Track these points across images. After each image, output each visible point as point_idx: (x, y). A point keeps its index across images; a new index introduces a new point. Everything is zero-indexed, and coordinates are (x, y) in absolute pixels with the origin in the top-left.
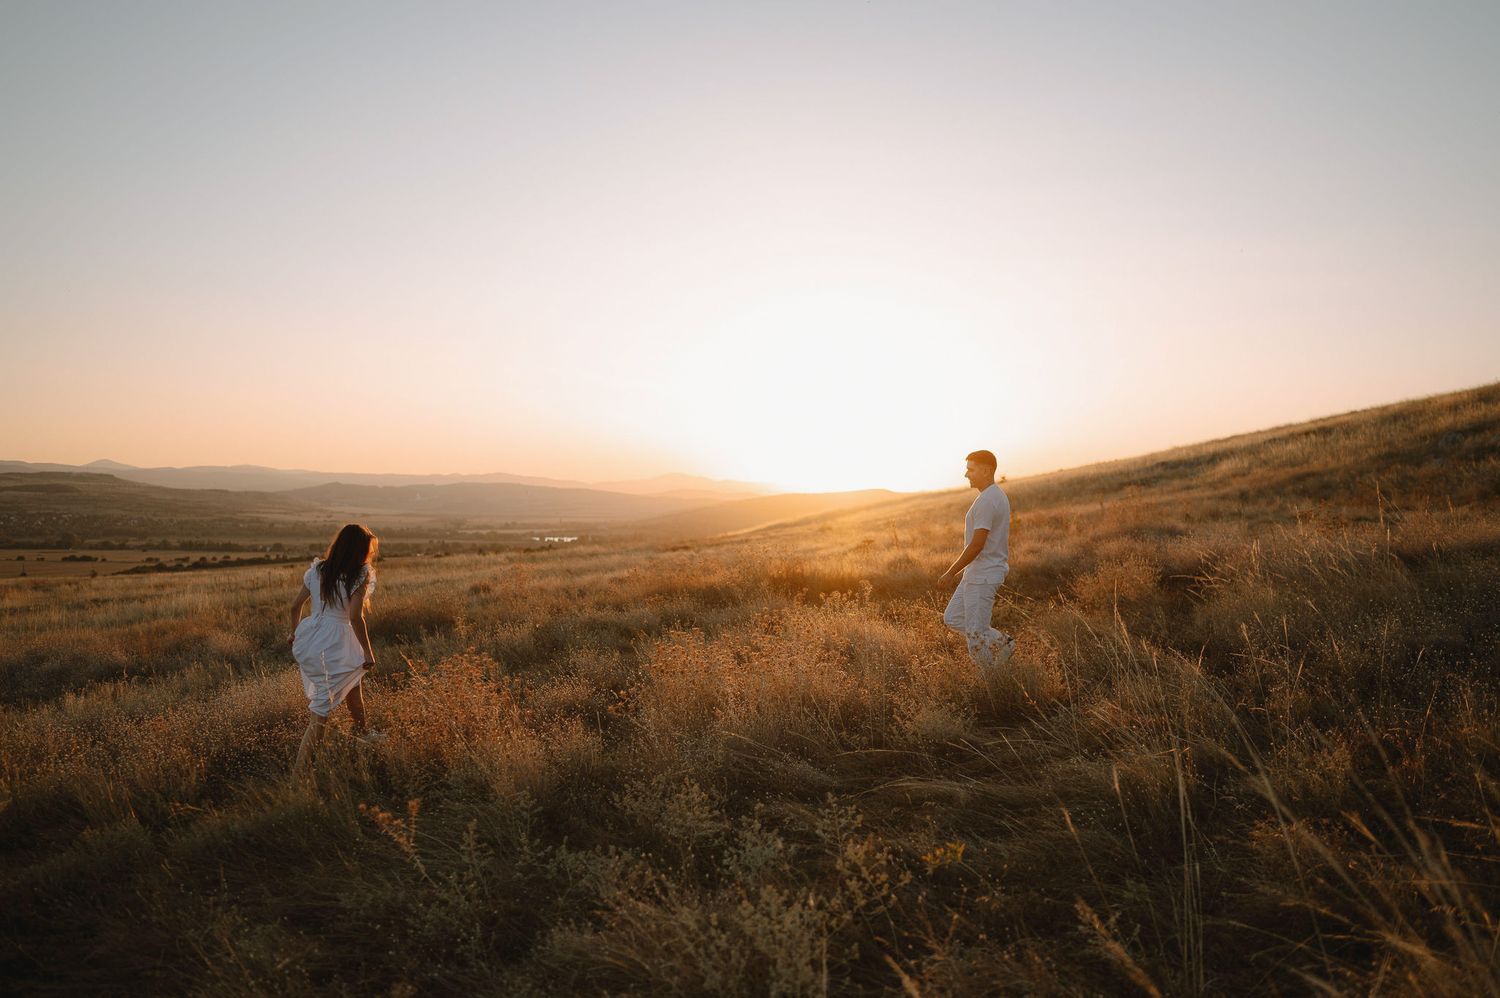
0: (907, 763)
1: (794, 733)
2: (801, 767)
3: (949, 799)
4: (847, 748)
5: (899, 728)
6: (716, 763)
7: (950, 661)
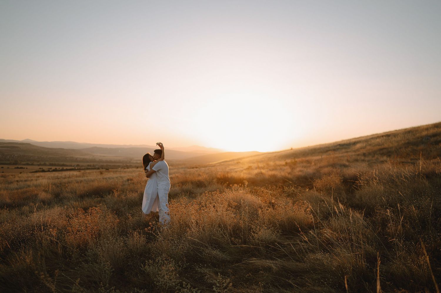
0: (254, 252)
1: (215, 238)
2: (216, 253)
3: (269, 269)
4: (234, 244)
5: (253, 237)
6: (184, 250)
7: (273, 211)
